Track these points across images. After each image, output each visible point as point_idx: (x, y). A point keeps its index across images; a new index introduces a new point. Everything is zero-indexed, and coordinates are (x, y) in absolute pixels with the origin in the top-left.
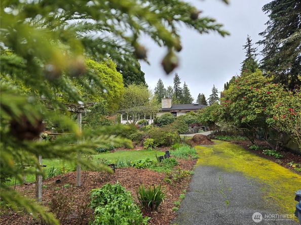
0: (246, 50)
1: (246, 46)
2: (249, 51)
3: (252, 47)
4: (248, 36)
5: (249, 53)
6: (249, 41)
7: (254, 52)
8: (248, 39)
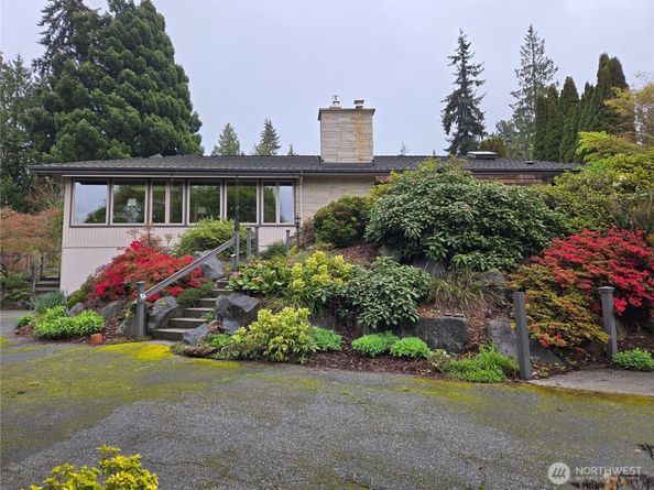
0: (456, 69)
1: (456, 59)
2: (463, 72)
3: (470, 63)
4: (461, 32)
5: (464, 76)
6: (464, 47)
7: (475, 74)
8: (461, 40)
